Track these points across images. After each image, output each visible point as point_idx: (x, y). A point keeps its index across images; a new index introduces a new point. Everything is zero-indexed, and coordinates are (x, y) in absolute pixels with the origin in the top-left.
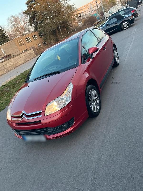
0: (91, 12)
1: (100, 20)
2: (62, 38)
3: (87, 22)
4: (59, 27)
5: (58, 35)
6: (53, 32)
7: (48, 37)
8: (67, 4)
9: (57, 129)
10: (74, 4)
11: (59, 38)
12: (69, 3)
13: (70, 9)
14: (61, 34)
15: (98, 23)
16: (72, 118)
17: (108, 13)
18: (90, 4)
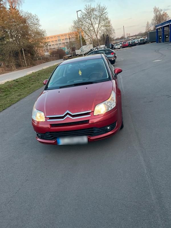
0: (58, 45)
1: (70, 55)
2: (25, 63)
3: (55, 54)
4: (22, 50)
5: (21, 59)
6: (15, 54)
7: (8, 59)
8: (37, 29)
9: (102, 130)
10: (45, 31)
11: (21, 63)
12: (39, 28)
13: (40, 35)
14: (24, 59)
15: (68, 57)
16: (114, 123)
17: (80, 50)
18: (58, 36)
